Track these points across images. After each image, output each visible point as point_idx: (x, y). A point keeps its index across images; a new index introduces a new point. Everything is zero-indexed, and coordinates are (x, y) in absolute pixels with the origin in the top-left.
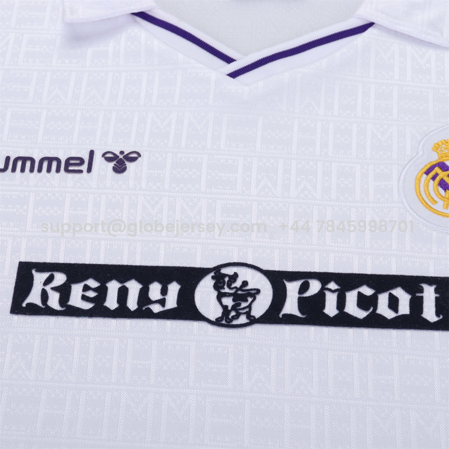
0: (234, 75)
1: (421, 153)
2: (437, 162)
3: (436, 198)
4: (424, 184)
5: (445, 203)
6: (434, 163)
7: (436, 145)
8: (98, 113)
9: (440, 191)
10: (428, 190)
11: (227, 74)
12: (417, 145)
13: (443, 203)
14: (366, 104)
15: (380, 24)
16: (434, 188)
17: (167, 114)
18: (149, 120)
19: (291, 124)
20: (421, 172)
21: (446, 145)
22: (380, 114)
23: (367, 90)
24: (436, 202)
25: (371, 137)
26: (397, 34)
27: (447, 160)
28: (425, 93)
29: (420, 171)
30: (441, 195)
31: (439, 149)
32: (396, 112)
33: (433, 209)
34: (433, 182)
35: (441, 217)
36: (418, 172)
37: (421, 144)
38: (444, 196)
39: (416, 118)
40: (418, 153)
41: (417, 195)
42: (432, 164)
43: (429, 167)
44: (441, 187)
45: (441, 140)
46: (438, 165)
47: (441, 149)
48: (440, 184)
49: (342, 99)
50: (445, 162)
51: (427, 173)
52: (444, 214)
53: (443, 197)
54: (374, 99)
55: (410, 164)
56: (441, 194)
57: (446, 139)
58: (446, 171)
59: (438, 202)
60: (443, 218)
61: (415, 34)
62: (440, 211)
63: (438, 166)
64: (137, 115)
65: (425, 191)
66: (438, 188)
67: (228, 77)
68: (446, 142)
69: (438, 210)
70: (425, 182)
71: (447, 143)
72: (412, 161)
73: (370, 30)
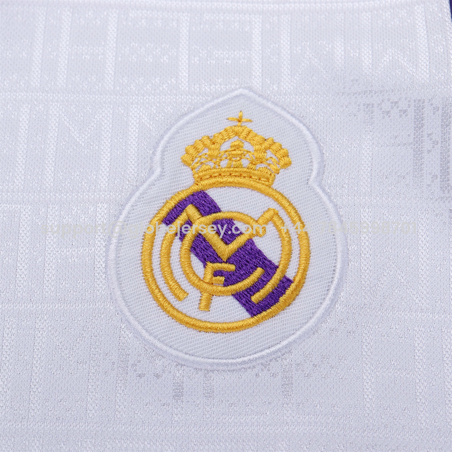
1: (158, 171)
2: (189, 192)
3: (185, 284)
4: (161, 251)
5: (203, 297)
6: (183, 196)
7: (192, 151)
9: (193, 266)
10: (169, 265)
12: (151, 152)
13: (200, 295)
14: (52, 57)
16: (181, 258)
20: (156, 219)
21: (210, 149)
23: (55, 23)
24: (185, 292)
25: (56, 134)
27: (212, 185)
28: (174, 23)
29: (154, 217)
30: (198, 277)
31: (196, 160)
33: (179, 312)
34: (180, 243)
35: (192, 332)
36: (149, 220)
37: (160, 149)
38: (202, 277)
40: (151, 171)
41: (144, 279)
42: (178, 199)
43: (173, 205)
44: (197, 255)
45: (200, 138)
46: (192, 198)
47: (199, 159)
48: (195, 249)
50: (206, 192)
51: (168, 222)
52: (201, 324)
53: (200, 279)
54: (68, 43)
55: (133, 199)
56: (196, 272)
57: (211, 135)
58: (208, 214)
59: (188, 294)
60: (199, 334)
62: (193, 315)
63: (192, 203)
65: (162, 269)
66: (190, 258)
68: (211, 140)
69: (188, 314)
70: (162, 244)
71: (214, 143)
72: (138, 194)
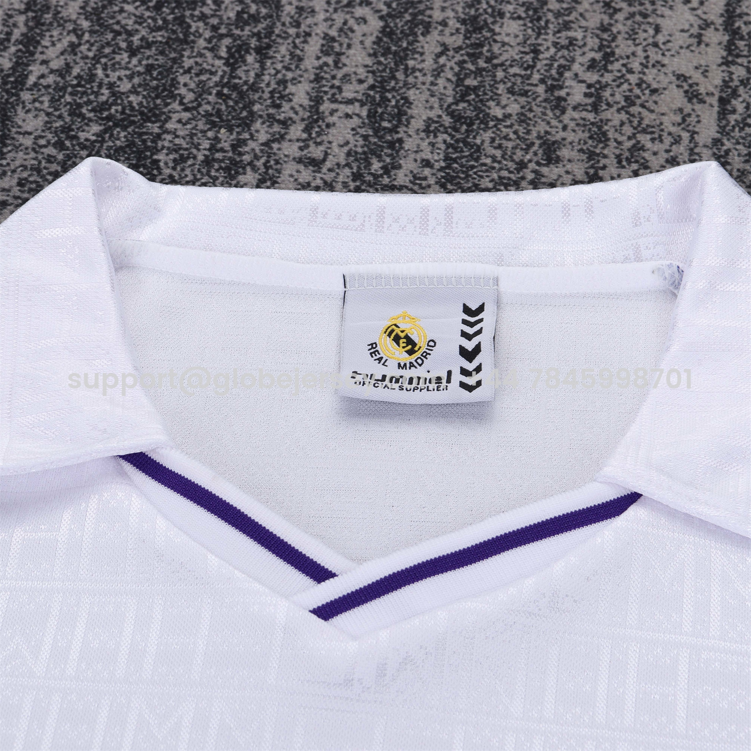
0: (326, 612)
8: (21, 695)
11: (312, 609)
15: (655, 498)
17: (173, 704)
18: (132, 718)
19: (446, 737)
22: (648, 719)
26: (690, 521)
32: (683, 715)
39: (728, 731)
49: (564, 679)
61: (732, 524)
64: (107, 704)
67: (314, 617)
73: (633, 511)
